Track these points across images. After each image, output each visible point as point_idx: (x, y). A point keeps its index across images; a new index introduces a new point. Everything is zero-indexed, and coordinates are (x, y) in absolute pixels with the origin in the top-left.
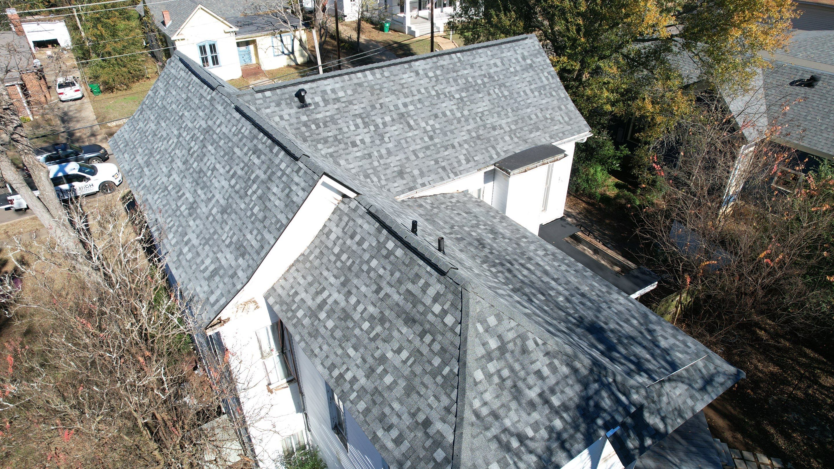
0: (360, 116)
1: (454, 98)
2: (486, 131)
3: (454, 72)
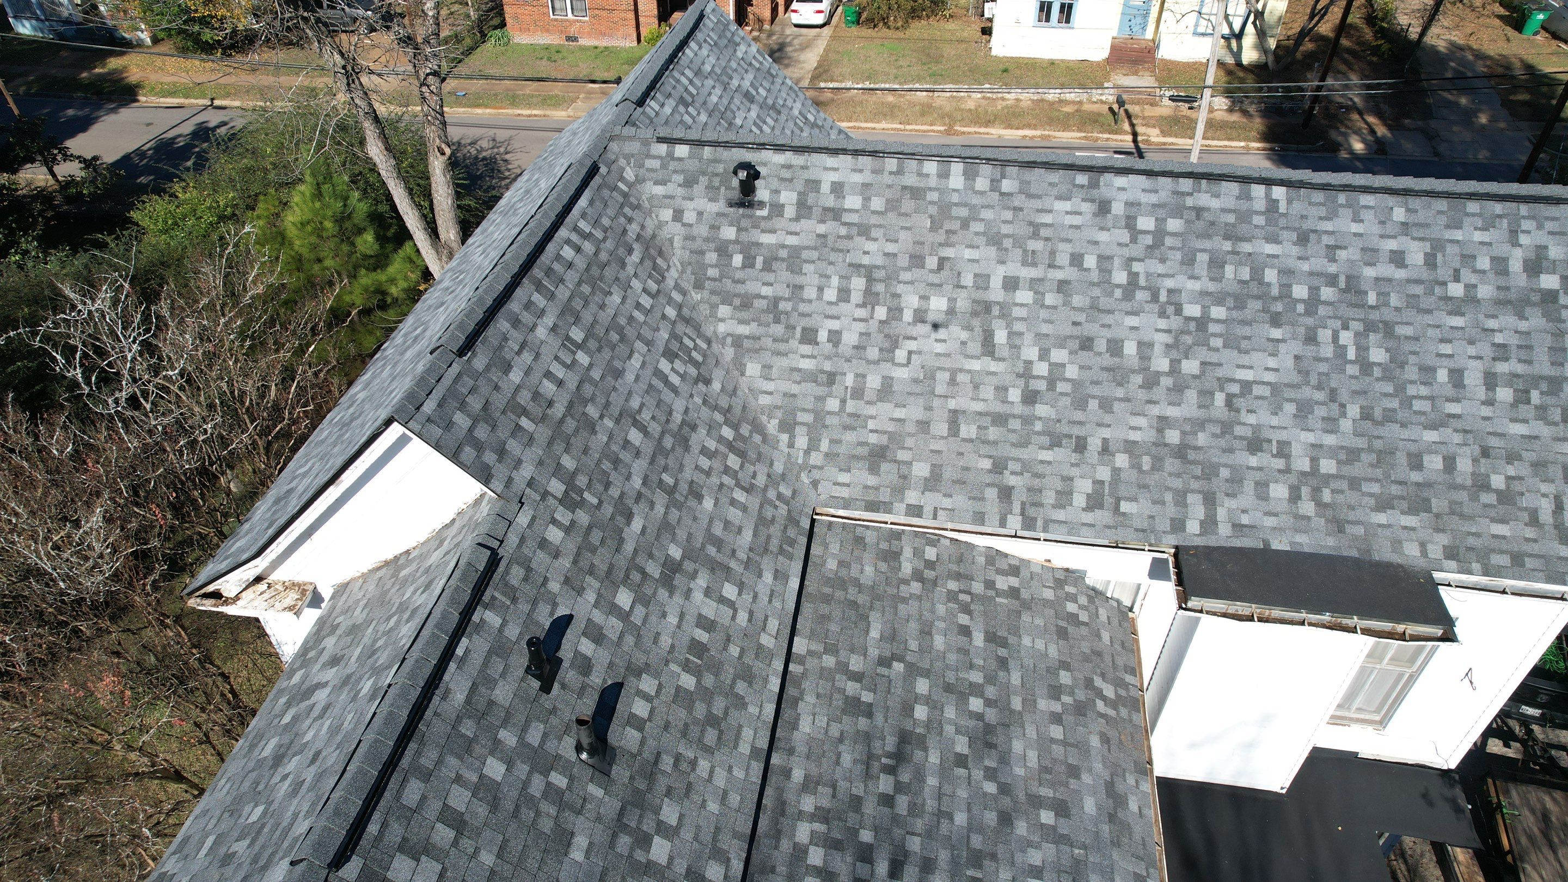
0: (869, 273)
1: (1179, 311)
2: (1223, 443)
3: (1227, 237)
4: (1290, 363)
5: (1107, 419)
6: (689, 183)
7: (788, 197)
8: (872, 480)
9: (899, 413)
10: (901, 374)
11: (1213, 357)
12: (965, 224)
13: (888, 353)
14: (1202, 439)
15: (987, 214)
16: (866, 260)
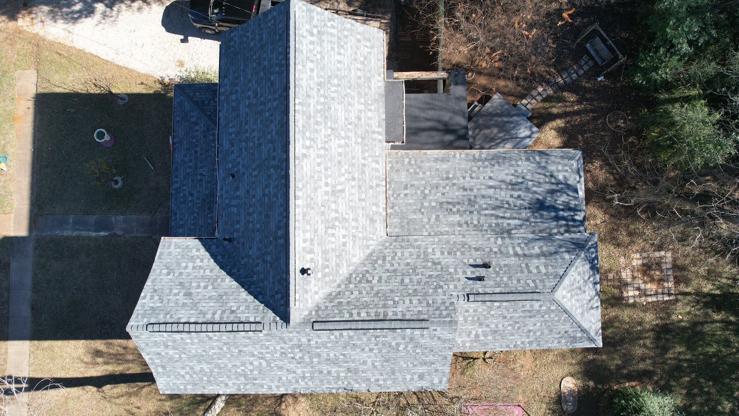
4: (339, 106)
5: (357, 158)
6: (306, 291)
7: (308, 257)
8: (378, 222)
9: (361, 215)
10: (351, 217)
11: (340, 127)
12: (312, 199)
13: (346, 220)
14: (359, 132)
15: (309, 192)
16: (324, 229)
